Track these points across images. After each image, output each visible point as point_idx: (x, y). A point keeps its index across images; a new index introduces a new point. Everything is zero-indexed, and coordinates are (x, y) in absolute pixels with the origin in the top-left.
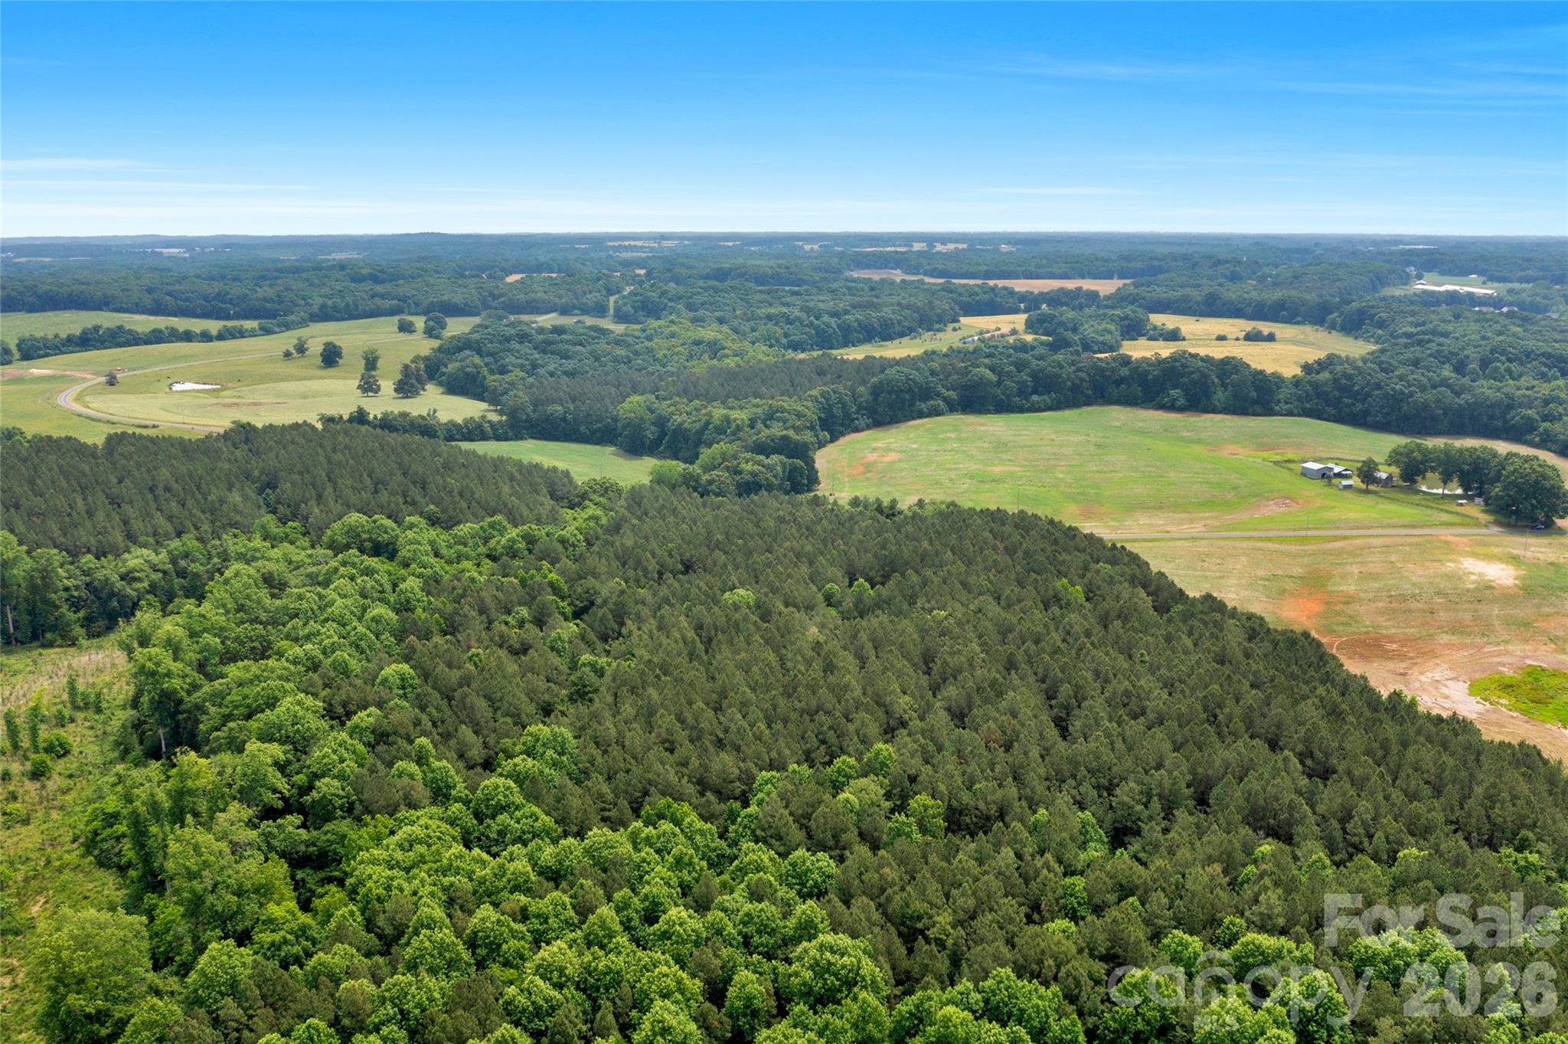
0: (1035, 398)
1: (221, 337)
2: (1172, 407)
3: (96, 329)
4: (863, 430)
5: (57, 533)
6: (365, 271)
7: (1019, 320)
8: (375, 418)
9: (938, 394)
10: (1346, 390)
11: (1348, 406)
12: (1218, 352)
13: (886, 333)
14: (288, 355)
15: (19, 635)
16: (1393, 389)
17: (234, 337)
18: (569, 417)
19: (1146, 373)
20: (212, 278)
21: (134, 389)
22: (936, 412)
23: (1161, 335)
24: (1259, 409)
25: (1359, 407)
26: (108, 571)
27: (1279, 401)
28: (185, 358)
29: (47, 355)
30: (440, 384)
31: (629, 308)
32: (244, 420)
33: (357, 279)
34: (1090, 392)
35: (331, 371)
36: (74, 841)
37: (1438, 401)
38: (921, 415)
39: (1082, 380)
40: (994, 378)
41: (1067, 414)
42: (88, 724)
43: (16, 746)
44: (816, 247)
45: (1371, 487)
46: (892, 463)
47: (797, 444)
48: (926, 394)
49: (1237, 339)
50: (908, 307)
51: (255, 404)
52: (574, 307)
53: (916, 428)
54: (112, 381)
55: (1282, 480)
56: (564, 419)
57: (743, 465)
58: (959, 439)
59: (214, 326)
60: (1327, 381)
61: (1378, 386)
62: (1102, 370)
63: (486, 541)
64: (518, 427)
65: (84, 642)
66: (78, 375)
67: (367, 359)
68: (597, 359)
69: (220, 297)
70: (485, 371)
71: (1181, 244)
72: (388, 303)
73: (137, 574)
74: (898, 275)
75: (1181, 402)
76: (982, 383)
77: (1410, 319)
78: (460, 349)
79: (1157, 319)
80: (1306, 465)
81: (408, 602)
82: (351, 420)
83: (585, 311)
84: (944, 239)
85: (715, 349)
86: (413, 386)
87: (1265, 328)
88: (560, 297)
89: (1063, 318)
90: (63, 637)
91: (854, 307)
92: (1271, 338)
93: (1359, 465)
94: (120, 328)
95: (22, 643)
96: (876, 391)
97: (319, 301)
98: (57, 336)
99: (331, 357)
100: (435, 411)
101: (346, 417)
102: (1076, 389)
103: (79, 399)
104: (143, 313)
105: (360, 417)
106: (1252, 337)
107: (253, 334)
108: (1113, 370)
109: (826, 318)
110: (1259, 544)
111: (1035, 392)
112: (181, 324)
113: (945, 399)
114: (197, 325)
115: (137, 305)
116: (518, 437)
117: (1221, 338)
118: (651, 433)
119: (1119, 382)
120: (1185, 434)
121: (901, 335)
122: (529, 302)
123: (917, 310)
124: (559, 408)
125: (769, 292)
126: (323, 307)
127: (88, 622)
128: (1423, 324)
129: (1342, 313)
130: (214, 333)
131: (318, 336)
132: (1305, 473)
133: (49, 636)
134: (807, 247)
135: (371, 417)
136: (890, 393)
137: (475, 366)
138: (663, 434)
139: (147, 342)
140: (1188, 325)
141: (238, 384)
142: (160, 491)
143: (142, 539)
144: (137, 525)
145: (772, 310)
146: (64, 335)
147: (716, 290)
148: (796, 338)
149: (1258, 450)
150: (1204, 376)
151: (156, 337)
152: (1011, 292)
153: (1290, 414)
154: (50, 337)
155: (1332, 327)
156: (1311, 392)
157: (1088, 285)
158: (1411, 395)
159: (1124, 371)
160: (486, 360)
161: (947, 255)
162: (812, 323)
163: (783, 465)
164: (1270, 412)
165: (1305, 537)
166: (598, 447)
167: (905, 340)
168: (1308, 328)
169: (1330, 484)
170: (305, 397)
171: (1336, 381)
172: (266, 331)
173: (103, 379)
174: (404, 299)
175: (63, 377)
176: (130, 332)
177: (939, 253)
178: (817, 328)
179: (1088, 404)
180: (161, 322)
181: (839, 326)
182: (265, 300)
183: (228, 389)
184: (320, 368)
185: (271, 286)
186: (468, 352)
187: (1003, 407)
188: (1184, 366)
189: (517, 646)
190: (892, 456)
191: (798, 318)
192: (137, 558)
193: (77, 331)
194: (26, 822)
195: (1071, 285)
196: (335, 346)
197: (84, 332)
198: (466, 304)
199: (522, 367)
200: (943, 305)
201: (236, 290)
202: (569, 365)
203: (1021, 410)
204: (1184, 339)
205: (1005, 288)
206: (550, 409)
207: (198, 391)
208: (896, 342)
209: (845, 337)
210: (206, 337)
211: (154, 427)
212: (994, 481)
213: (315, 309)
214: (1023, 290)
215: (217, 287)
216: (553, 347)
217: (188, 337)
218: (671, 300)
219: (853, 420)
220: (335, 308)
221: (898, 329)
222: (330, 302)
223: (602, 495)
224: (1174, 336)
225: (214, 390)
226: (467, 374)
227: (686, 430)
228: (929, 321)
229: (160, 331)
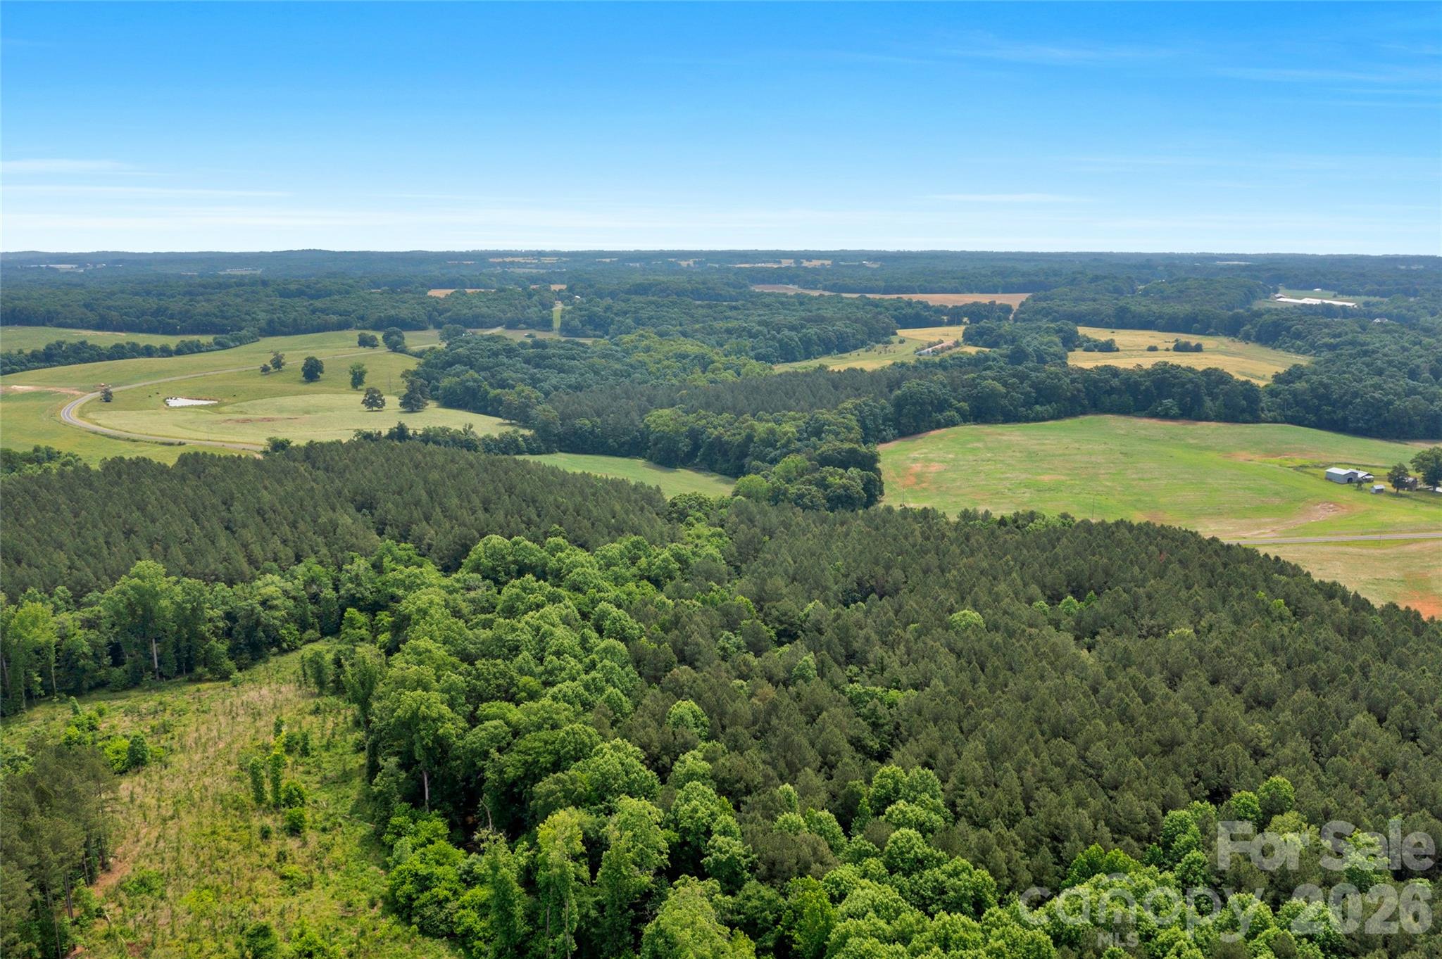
0: (1038, 408)
1: (179, 352)
2: (1166, 416)
3: (59, 344)
4: (890, 441)
5: (183, 561)
6: (293, 287)
7: (954, 333)
8: (415, 433)
9: (951, 406)
10: (1325, 398)
11: (1328, 413)
12: (1148, 362)
13: (842, 346)
14: (265, 370)
15: (165, 671)
16: (1372, 397)
17: (193, 352)
18: (597, 430)
19: (1137, 384)
20: (148, 293)
21: (128, 407)
22: (951, 423)
23: (1096, 346)
24: (1248, 418)
25: (1340, 414)
26: (244, 598)
27: (1263, 410)
28: (169, 373)
29: (13, 371)
30: (436, 399)
31: (576, 322)
32: (281, 436)
33: (285, 294)
34: (1086, 402)
35: (312, 386)
36: (373, 904)
37: (1415, 407)
38: (939, 426)
39: (1079, 391)
40: (1003, 390)
41: (1068, 422)
42: (301, 769)
43: (260, 798)
44: (691, 262)
45: (1400, 491)
46: (939, 473)
47: (864, 456)
48: (942, 405)
49: (1167, 350)
50: (856, 321)
51: (269, 420)
52: (519, 322)
53: (941, 438)
54: (107, 398)
55: (1311, 485)
56: (592, 432)
57: (830, 479)
58: (989, 449)
59: (173, 341)
60: (1304, 393)
61: (1356, 395)
62: (1095, 382)
63: (634, 560)
64: (552, 441)
65: (237, 675)
66: (64, 391)
67: (354, 373)
68: (596, 373)
69: (158, 312)
70: (485, 385)
72: (334, 318)
73: (275, 602)
75: (1175, 411)
76: (993, 394)
77: (1326, 331)
78: (450, 364)
79: (1082, 330)
80: (1329, 470)
81: (623, 630)
82: (391, 436)
83: (530, 325)
84: (809, 255)
85: (705, 363)
86: (419, 400)
87: (1193, 340)
88: (504, 312)
89: (1002, 331)
90: (212, 671)
91: (809, 320)
92: (1198, 349)
93: (1390, 471)
94: (83, 343)
95: (168, 678)
96: (899, 404)
97: (262, 316)
98: (20, 352)
99: (312, 372)
100: (471, 427)
101: (385, 432)
102: (1074, 399)
103: (82, 415)
104: (88, 328)
105: (400, 434)
106: (1181, 348)
107: (209, 349)
108: (1107, 381)
109: (786, 332)
110: (1341, 549)
111: (1037, 403)
112: (143, 339)
113: (958, 410)
114: (157, 341)
115: (82, 320)
116: (549, 451)
117: (1153, 349)
118: (684, 446)
119: (1112, 391)
120: (1191, 441)
121: (855, 348)
122: (476, 317)
123: (865, 324)
124: (587, 422)
125: (710, 307)
126: (270, 322)
127: (233, 652)
128: (1339, 335)
129: (1255, 326)
130: (173, 347)
131: (296, 350)
132: (1330, 478)
133: (199, 670)
134: (684, 264)
135: (411, 432)
136: (914, 404)
137: (475, 380)
138: (696, 447)
139: (111, 358)
140: (1122, 338)
141: (232, 400)
142: (270, 514)
143: (267, 564)
144: (256, 550)
145: (730, 325)
146: (28, 352)
147: (658, 305)
148: (762, 351)
149: (1267, 456)
150: (1197, 386)
151: (118, 353)
152: (926, 307)
153: (1275, 421)
154: (15, 352)
155: (1247, 338)
156: (1291, 401)
158: (1390, 403)
159: (1115, 382)
160: (483, 374)
161: (815, 271)
162: (774, 338)
163: (861, 478)
164: (1257, 420)
165: (1378, 541)
166: (626, 460)
167: (862, 351)
168: (1224, 340)
169: (1359, 488)
170: (308, 412)
171: (1313, 390)
172: (223, 346)
173: (98, 394)
174: (346, 313)
175: (49, 393)
176: (93, 347)
177: (806, 267)
178: (780, 341)
179: (1084, 413)
180: (123, 338)
181: (800, 339)
182: (207, 315)
183: (226, 404)
184: (301, 382)
185: (208, 301)
186: (458, 367)
187: (1010, 417)
188: (1175, 377)
190: (935, 467)
191: (760, 332)
192: (271, 585)
193: (41, 347)
194: (309, 886)
195: (984, 299)
196: (317, 361)
197: (49, 348)
198: (413, 319)
199: (523, 380)
200: (885, 319)
201: (176, 305)
202: (573, 379)
203: (1027, 420)
204: (1118, 350)
205: (919, 302)
206: (578, 422)
207: (197, 407)
208: (854, 353)
209: (806, 349)
210: (166, 352)
211: (180, 444)
212: (1050, 489)
213: (263, 324)
214: (938, 304)
215: (153, 303)
216: (548, 362)
217: (148, 352)
218: (616, 314)
219: (880, 431)
220: (282, 324)
221: (852, 341)
222: (275, 316)
223: (698, 511)
224: (1108, 347)
225: (213, 406)
226: (468, 388)
227: (728, 443)
228: (876, 335)
229: (123, 347)
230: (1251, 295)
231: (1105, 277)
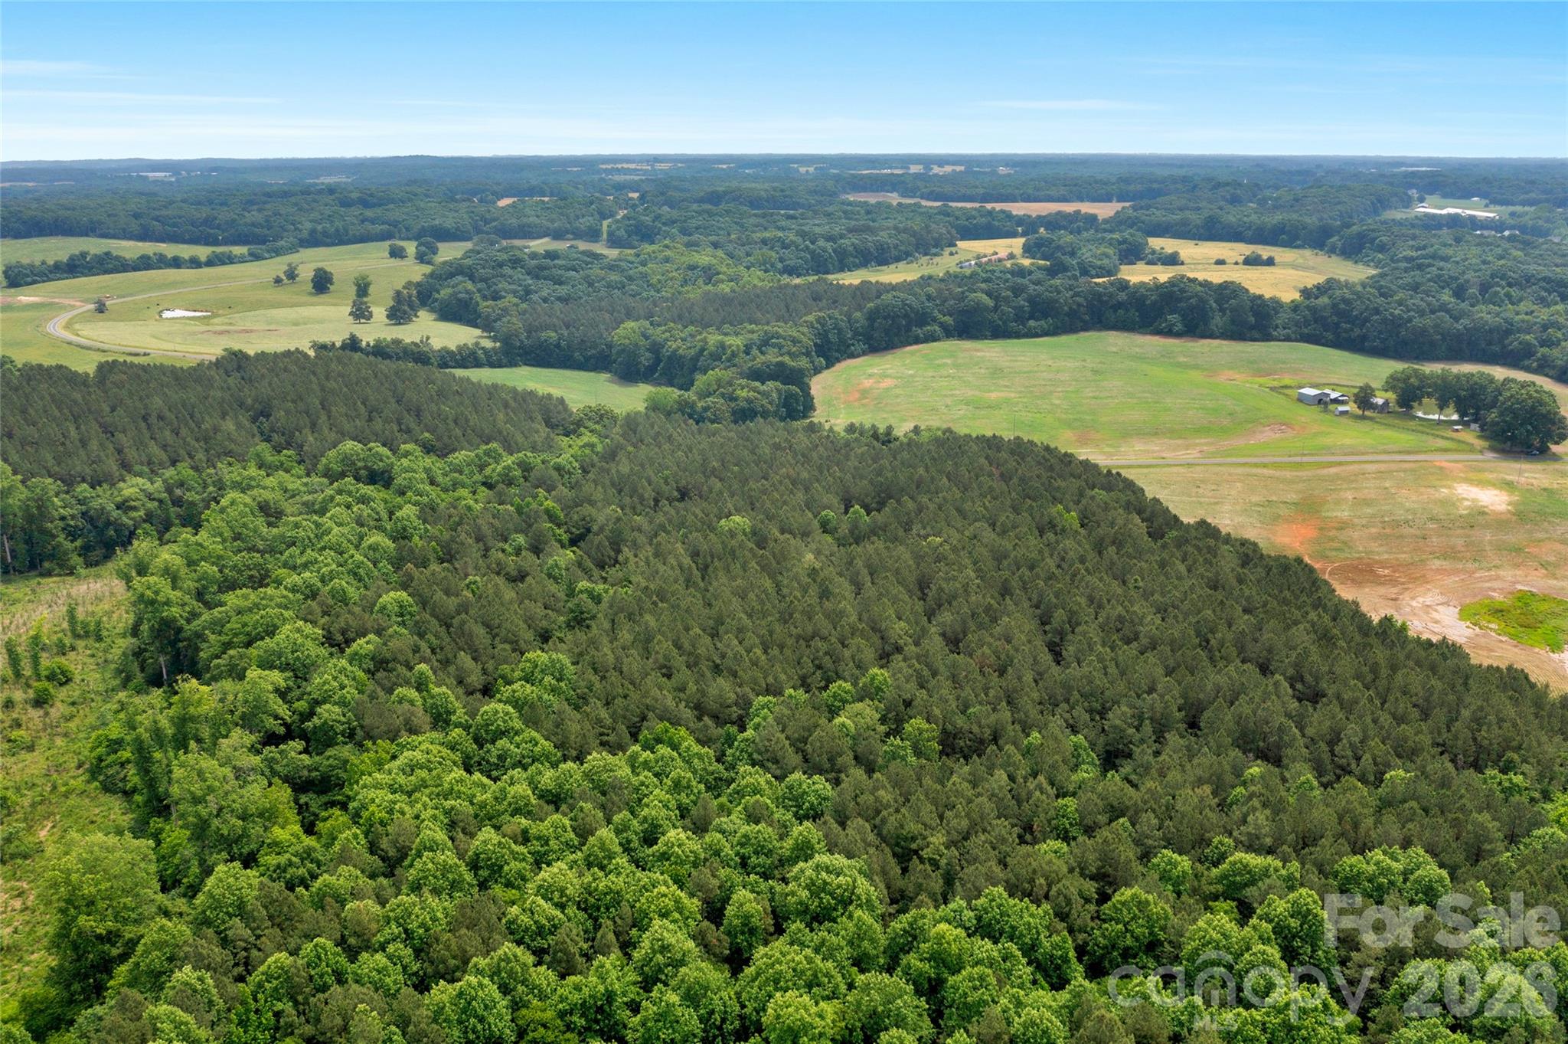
0: (1032, 323)
1: (210, 263)
2: (1169, 333)
3: (83, 255)
4: (858, 356)
5: (51, 462)
6: (355, 195)
7: (1017, 244)
8: (368, 344)
9: (934, 320)
10: (1344, 315)
11: (1346, 331)
12: (1217, 277)
13: (882, 257)
14: (278, 281)
15: (17, 565)
16: (1392, 314)
17: (224, 263)
18: (563, 343)
19: (1144, 298)
20: (199, 203)
21: (124, 316)
22: (932, 338)
23: (1159, 259)
24: (1256, 334)
25: (1357, 332)
26: (103, 500)
27: (1277, 326)
28: (174, 284)
29: (34, 282)
30: (432, 310)
31: (622, 233)
32: (236, 347)
33: (346, 203)
34: (1087, 317)
35: (323, 298)
36: (79, 766)
37: (1436, 326)
38: (917, 341)
39: (1079, 305)
40: (990, 303)
41: (1064, 339)
42: (89, 652)
43: (18, 674)
44: (811, 169)
45: (1367, 413)
46: (887, 389)
47: (792, 370)
48: (923, 319)
49: (1236, 263)
50: (905, 230)
51: (247, 332)
52: (567, 232)
53: (913, 354)
54: (101, 309)
55: (1278, 406)
56: (558, 346)
57: (738, 392)
58: (956, 366)
59: (203, 252)
60: (1325, 307)
61: (1377, 311)
62: (1100, 295)
63: (482, 468)
64: (512, 354)
65: (83, 571)
66: (66, 302)
67: (358, 285)
68: (591, 285)
69: (208, 222)
70: (477, 297)
71: (1181, 166)
72: (379, 228)
73: (133, 503)
74: (894, 199)
75: (1179, 327)
76: (978, 308)
77: (1411, 243)
78: (452, 275)
79: (1156, 243)
80: (1302, 391)
81: (404, 529)
82: (344, 347)
83: (578, 235)
84: (942, 160)
85: (709, 274)
86: (405, 312)
87: (1265, 252)
88: (553, 221)
89: (1061, 242)
90: (61, 566)
91: (850, 231)
92: (1270, 262)
93: (1356, 391)
94: (107, 254)
95: (21, 572)
96: (872, 317)
97: (308, 225)
98: (44, 262)
99: (322, 283)
100: (428, 338)
101: (338, 344)
102: (1073, 314)
103: (68, 326)
104: (130, 238)
105: (353, 344)
106: (1252, 261)
107: (242, 260)
108: (1111, 295)
109: (821, 243)
110: (1255, 470)
111: (1030, 318)
112: (169, 250)
113: (942, 325)
114: (185, 251)
115: (124, 230)
116: (512, 364)
117: (1220, 262)
118: (645, 359)
119: (1120, 305)
120: (1182, 359)
121: (898, 259)
122: (522, 227)
123: (914, 234)
124: (553, 334)
125: (764, 216)
126: (313, 232)
127: (85, 551)
128: (1424, 248)
129: (1342, 237)
130: (203, 259)
131: (309, 261)
132: (1302, 399)
133: (46, 565)
134: (803, 170)
135: (364, 344)
136: (885, 318)
137: (467, 292)
138: (658, 360)
139: (135, 269)
140: (1187, 249)
141: (228, 311)
143: (137, 468)
144: (131, 454)
145: (767, 235)
146: (51, 262)
147: (710, 214)
148: (791, 263)
149: (1254, 376)
150: (1202, 301)
151: (145, 264)
152: (1008, 216)
153: (1288, 339)
154: (37, 263)
155: (1332, 251)
156: (1309, 317)
157: (1087, 208)
158: (1410, 320)
159: (1122, 296)
160: (479, 285)
161: (944, 178)
162: (807, 247)
163: (779, 391)
164: (1267, 338)
165: (1300, 464)
166: (592, 374)
167: (901, 265)
168: (1307, 253)
169: (1326, 411)
170: (296, 324)
171: (1334, 306)
172: (255, 257)
173: (92, 306)
174: (395, 224)
175: (51, 304)
176: (117, 258)
177: (936, 175)
178: (812, 253)
179: (1085, 329)
180: (149, 248)
181: (834, 251)
182: (253, 225)
183: (219, 316)
184: (311, 294)
185: (259, 210)
186: (460, 278)
187: (1000, 332)
188: (1182, 291)
189: (514, 573)
190: (888, 383)
191: (793, 242)
192: (132, 487)
193: (63, 256)
194: (31, 748)
195: (1069, 208)
196: (325, 272)
197: (72, 258)
198: (457, 229)
199: (515, 293)
200: (940, 229)
201: (223, 215)
202: (563, 290)
203: (1018, 335)
204: (1182, 263)
205: (1003, 211)
206: (544, 335)
207: (189, 318)
208: (893, 266)
209: (841, 261)
210: (195, 263)
211: (145, 354)
212: (990, 407)
213: (305, 234)
214: (1021, 213)
215: (205, 212)
216: (546, 273)
217: (176, 263)
218: (664, 224)
219: (848, 346)
220: (325, 233)
221: (894, 253)
222: (319, 228)
223: (597, 423)
224: (1173, 260)
225: (205, 317)
226: (459, 300)
227: (681, 356)
228: (926, 245)
229: (149, 258)
230: (1381, 203)
231: (1228, 184)
